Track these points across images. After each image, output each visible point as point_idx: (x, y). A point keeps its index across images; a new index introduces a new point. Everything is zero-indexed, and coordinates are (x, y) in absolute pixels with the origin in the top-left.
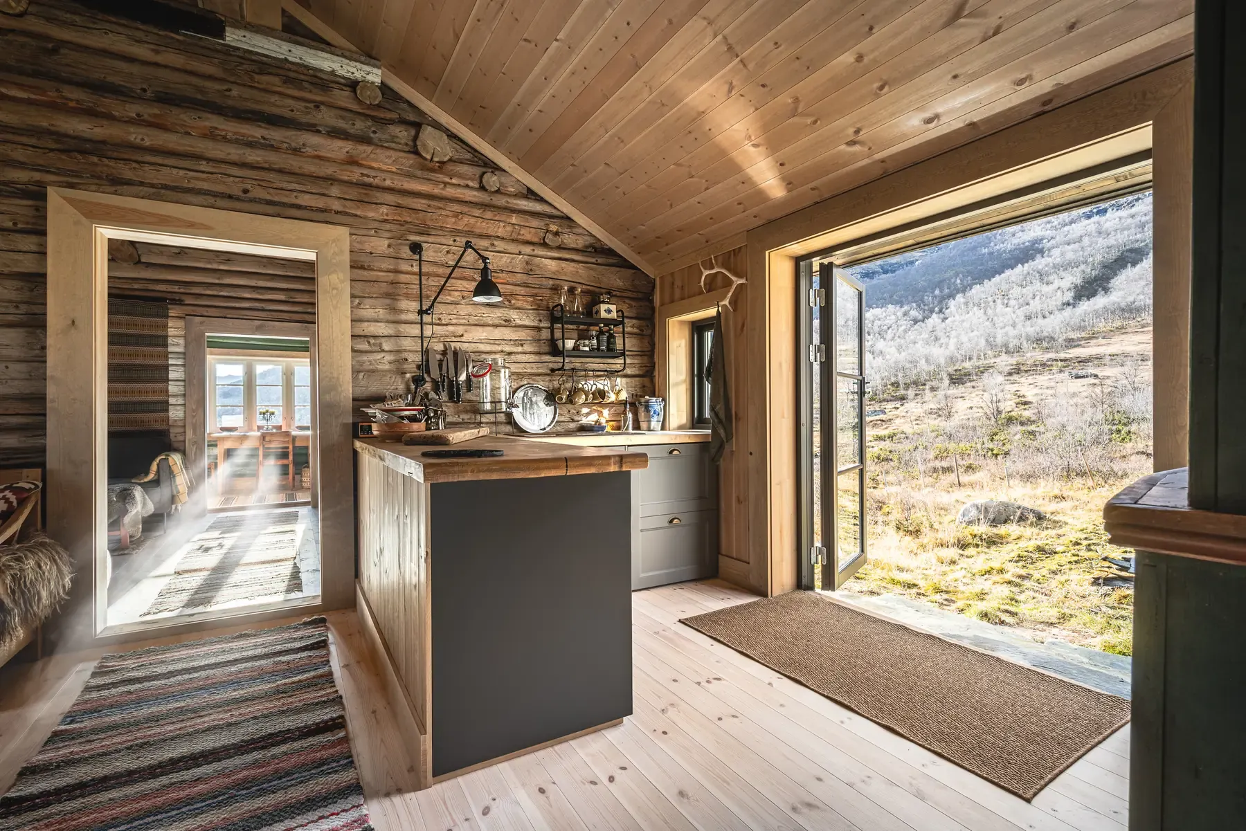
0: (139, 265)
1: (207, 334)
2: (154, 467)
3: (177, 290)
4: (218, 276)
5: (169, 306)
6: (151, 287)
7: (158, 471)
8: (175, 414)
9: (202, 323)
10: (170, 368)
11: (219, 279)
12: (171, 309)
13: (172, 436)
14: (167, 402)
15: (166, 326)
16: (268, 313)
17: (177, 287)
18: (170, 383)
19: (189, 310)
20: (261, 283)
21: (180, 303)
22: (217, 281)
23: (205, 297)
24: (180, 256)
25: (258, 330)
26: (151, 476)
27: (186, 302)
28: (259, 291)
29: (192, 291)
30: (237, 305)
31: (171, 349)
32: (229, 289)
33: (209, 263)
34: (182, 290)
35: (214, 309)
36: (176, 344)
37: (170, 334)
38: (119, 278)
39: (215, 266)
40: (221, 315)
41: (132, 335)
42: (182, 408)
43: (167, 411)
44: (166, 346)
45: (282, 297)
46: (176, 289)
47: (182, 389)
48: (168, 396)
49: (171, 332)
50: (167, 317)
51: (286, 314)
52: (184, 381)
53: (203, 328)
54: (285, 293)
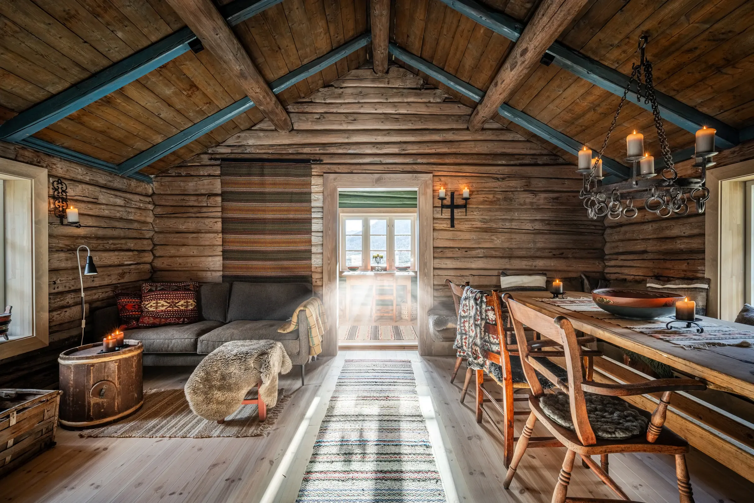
0: (293, 132)
1: (339, 189)
2: (294, 319)
3: (318, 152)
4: (346, 135)
5: (313, 166)
6: (300, 150)
7: (298, 323)
8: (316, 261)
9: (335, 179)
10: (313, 221)
11: (348, 138)
12: (314, 168)
13: (314, 280)
14: (310, 251)
15: (310, 184)
16: (385, 166)
17: (318, 149)
18: (313, 234)
19: (326, 168)
20: (380, 139)
21: (319, 162)
22: (346, 141)
23: (337, 156)
24: (320, 121)
25: (378, 182)
26: (292, 328)
27: (324, 162)
28: (379, 146)
29: (328, 152)
30: (361, 161)
31: (313, 204)
32: (354, 147)
33: (341, 124)
34: (321, 151)
35: (344, 166)
36: (317, 200)
37: (313, 190)
38: (280, 145)
39: (344, 127)
40: (349, 171)
41: (287, 193)
42: (320, 256)
43: (310, 259)
44: (310, 201)
45: (395, 150)
46: (318, 150)
47: (321, 239)
48: (311, 245)
49: (314, 189)
50: (311, 176)
51: (399, 166)
52: (322, 232)
53: (335, 184)
54: (398, 146)
